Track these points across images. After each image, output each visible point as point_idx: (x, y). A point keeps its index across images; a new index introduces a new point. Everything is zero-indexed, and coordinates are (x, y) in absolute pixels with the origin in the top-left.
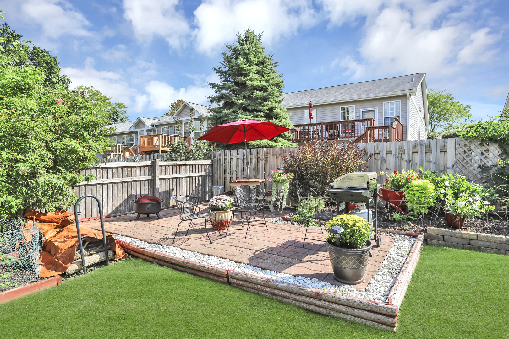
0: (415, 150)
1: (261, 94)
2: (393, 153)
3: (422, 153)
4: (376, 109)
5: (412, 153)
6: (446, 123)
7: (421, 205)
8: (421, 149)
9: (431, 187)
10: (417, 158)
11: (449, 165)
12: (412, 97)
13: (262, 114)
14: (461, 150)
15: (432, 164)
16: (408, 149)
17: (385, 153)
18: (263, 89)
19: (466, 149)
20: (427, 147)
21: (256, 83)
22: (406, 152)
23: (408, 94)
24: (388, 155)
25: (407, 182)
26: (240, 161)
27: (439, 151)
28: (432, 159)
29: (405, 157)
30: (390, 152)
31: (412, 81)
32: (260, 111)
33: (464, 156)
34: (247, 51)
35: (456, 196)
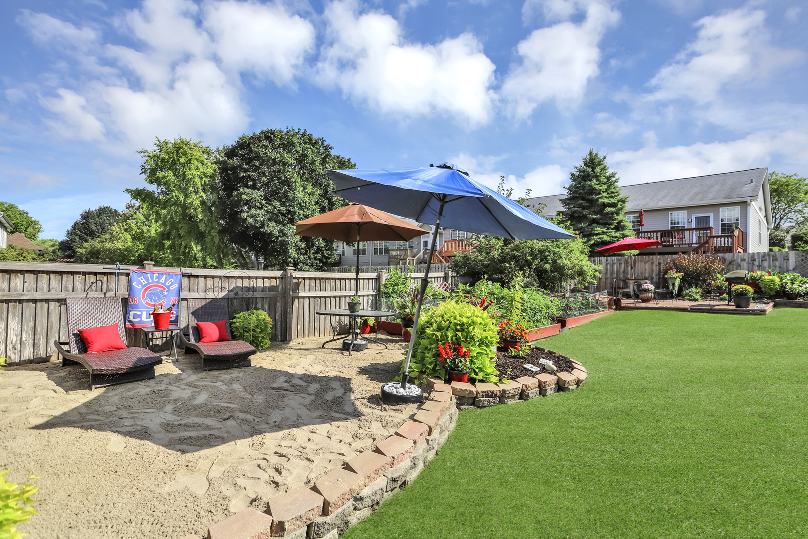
0: (764, 259)
1: (613, 209)
2: (747, 260)
3: (769, 261)
4: (712, 215)
5: (762, 261)
6: (799, 216)
7: (771, 289)
8: (769, 258)
9: (777, 280)
10: (766, 264)
11: (791, 268)
12: (753, 202)
13: (612, 227)
14: (800, 259)
15: (777, 268)
16: (759, 258)
17: (740, 260)
18: (613, 205)
19: (803, 258)
20: (773, 257)
21: (606, 201)
22: (757, 260)
23: (749, 201)
24: (743, 262)
25: (760, 278)
26: (609, 266)
27: (783, 259)
28: (777, 265)
29: (756, 263)
30: (744, 260)
31: (752, 182)
32: (611, 224)
33: (802, 263)
34: (598, 174)
35: (793, 283)
